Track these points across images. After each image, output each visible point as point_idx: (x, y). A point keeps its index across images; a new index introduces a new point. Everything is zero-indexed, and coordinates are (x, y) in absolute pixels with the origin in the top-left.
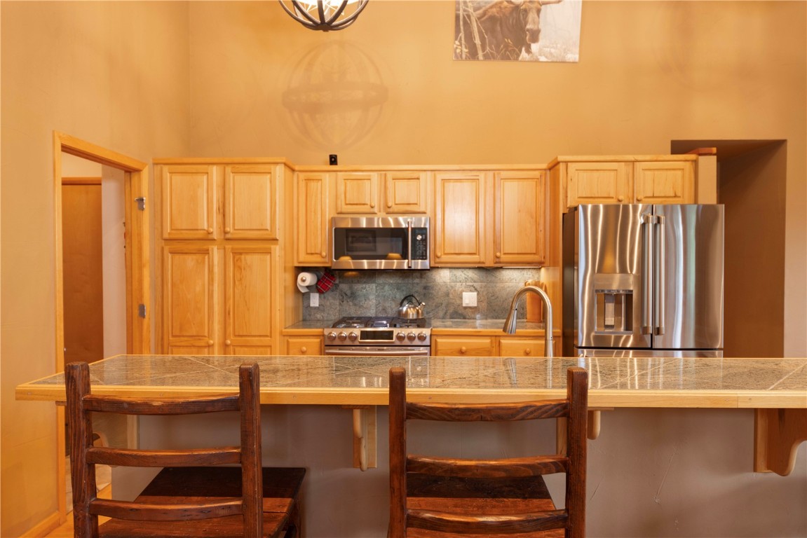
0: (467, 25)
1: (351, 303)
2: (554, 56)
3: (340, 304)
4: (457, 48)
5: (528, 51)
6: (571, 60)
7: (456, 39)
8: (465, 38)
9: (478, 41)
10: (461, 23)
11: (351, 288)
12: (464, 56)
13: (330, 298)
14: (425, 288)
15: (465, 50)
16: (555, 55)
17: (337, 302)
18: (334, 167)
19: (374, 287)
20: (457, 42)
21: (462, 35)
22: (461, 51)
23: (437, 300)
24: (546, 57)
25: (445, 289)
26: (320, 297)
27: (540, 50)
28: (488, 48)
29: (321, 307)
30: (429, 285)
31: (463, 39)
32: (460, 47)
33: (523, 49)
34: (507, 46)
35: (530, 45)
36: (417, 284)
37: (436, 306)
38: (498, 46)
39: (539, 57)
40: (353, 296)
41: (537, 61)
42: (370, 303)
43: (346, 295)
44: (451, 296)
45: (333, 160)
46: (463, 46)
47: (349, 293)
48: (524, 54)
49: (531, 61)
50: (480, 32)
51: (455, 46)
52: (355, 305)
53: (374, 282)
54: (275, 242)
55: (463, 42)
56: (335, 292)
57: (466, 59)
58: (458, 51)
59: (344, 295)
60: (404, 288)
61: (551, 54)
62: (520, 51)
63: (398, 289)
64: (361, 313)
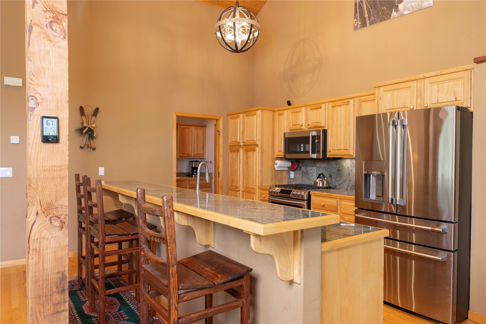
0: (361, 7)
1: (306, 177)
2: (414, 8)
3: (302, 177)
4: (355, 24)
5: (397, 10)
6: (427, 7)
7: (355, 19)
8: (359, 16)
9: (366, 15)
10: (358, 7)
11: (306, 169)
12: (359, 27)
13: (298, 174)
14: (338, 170)
15: (359, 23)
16: (415, 6)
17: (301, 176)
18: (290, 107)
19: (315, 169)
20: (355, 20)
21: (358, 14)
22: (357, 24)
23: (344, 177)
24: (409, 10)
25: (348, 171)
26: (294, 173)
27: (405, 6)
28: (372, 17)
29: (295, 179)
30: (340, 168)
31: (358, 17)
32: (357, 23)
33: (394, 10)
34: (383, 12)
35: (398, 5)
36: (335, 168)
37: (343, 181)
38: (378, 14)
39: (404, 12)
40: (307, 173)
41: (403, 15)
42: (314, 177)
43: (304, 173)
44: (351, 175)
45: (289, 103)
46: (359, 21)
47: (305, 172)
48: (394, 13)
49: (399, 17)
50: (368, 9)
51: (354, 22)
52: (307, 178)
53: (315, 166)
54: (257, 146)
55: (358, 19)
56: (300, 171)
57: (360, 28)
58: (356, 25)
59: (303, 173)
60: (328, 170)
61: (412, 7)
62: (392, 12)
63: (326, 170)
64: (310, 183)
